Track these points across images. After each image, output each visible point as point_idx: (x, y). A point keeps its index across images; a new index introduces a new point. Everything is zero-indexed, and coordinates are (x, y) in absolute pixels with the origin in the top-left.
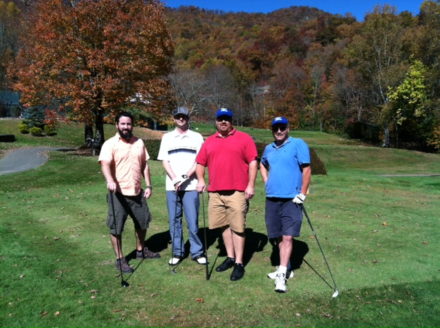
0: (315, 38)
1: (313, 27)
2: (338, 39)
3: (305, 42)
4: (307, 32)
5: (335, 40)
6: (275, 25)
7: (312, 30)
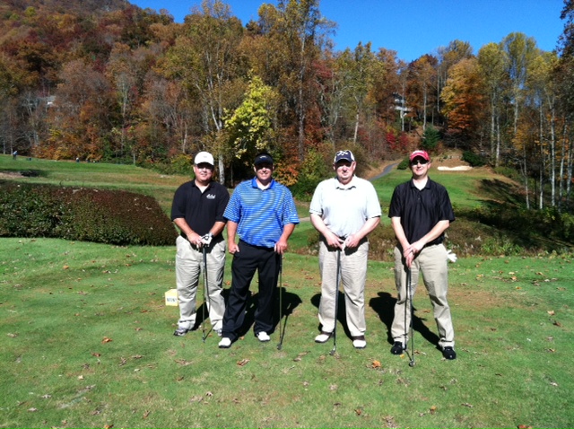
0: (120, 37)
1: (117, 22)
2: (151, 42)
3: (107, 41)
4: (108, 27)
5: (147, 42)
6: (62, 12)
7: (114, 25)
